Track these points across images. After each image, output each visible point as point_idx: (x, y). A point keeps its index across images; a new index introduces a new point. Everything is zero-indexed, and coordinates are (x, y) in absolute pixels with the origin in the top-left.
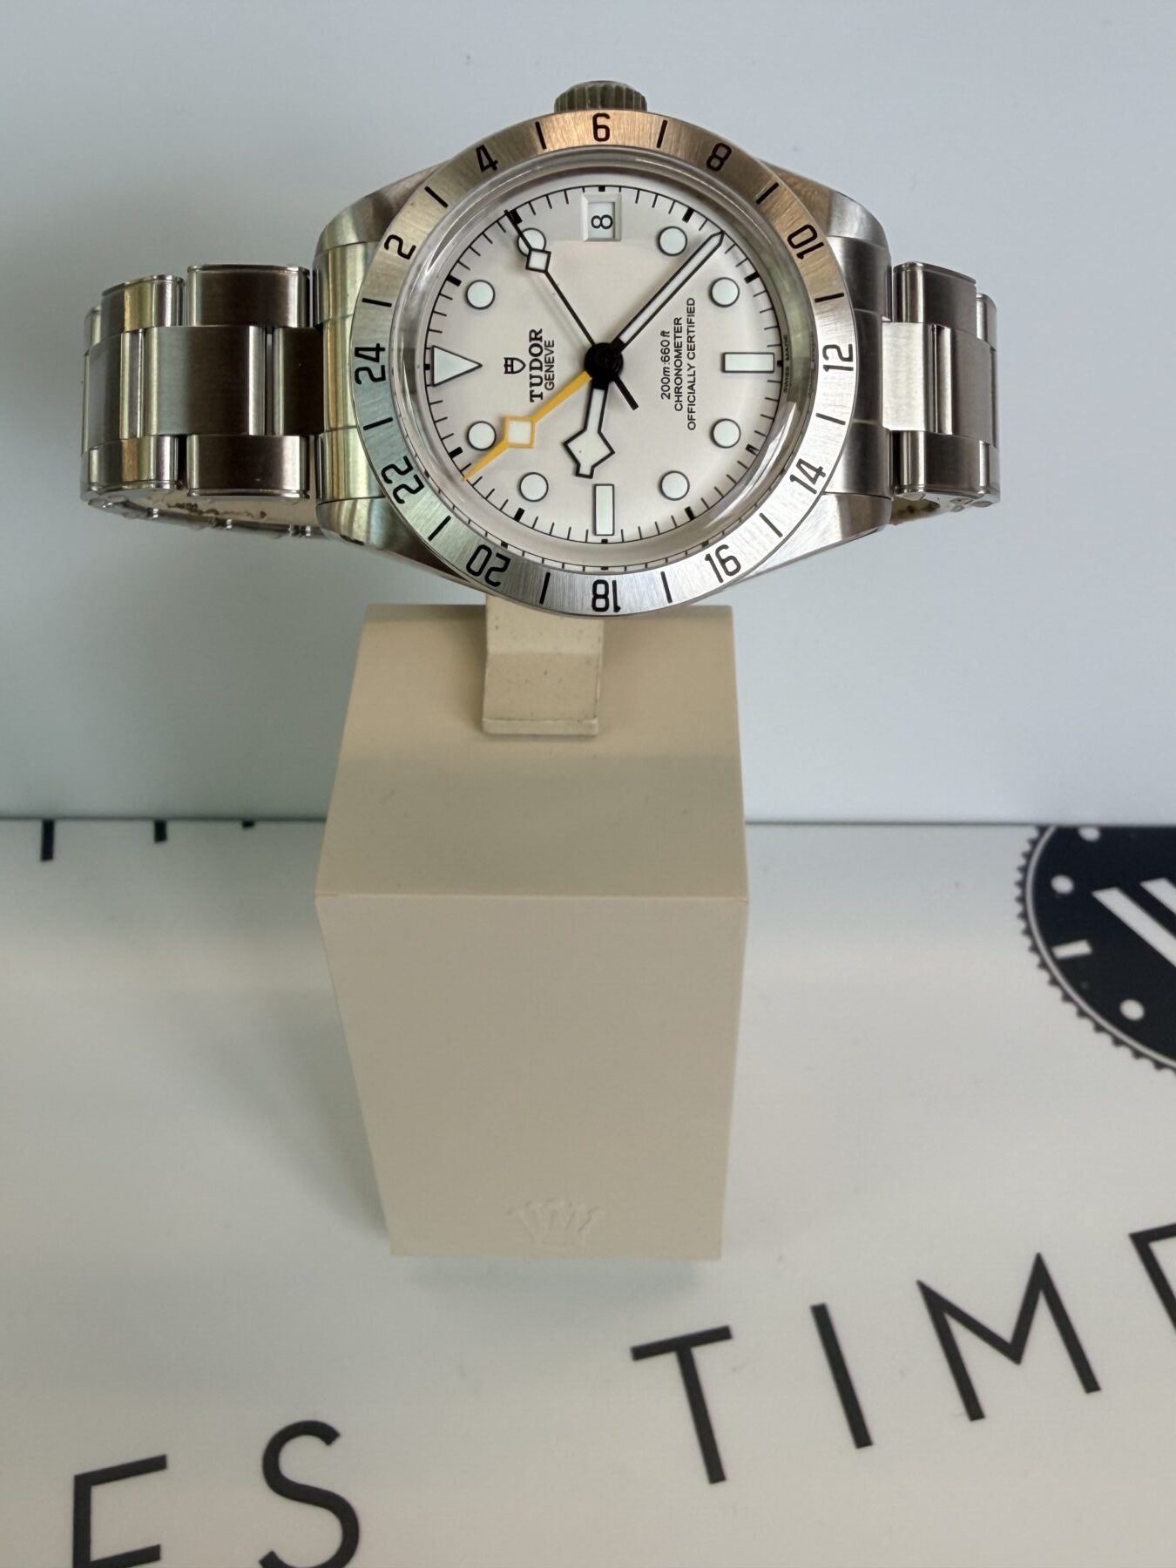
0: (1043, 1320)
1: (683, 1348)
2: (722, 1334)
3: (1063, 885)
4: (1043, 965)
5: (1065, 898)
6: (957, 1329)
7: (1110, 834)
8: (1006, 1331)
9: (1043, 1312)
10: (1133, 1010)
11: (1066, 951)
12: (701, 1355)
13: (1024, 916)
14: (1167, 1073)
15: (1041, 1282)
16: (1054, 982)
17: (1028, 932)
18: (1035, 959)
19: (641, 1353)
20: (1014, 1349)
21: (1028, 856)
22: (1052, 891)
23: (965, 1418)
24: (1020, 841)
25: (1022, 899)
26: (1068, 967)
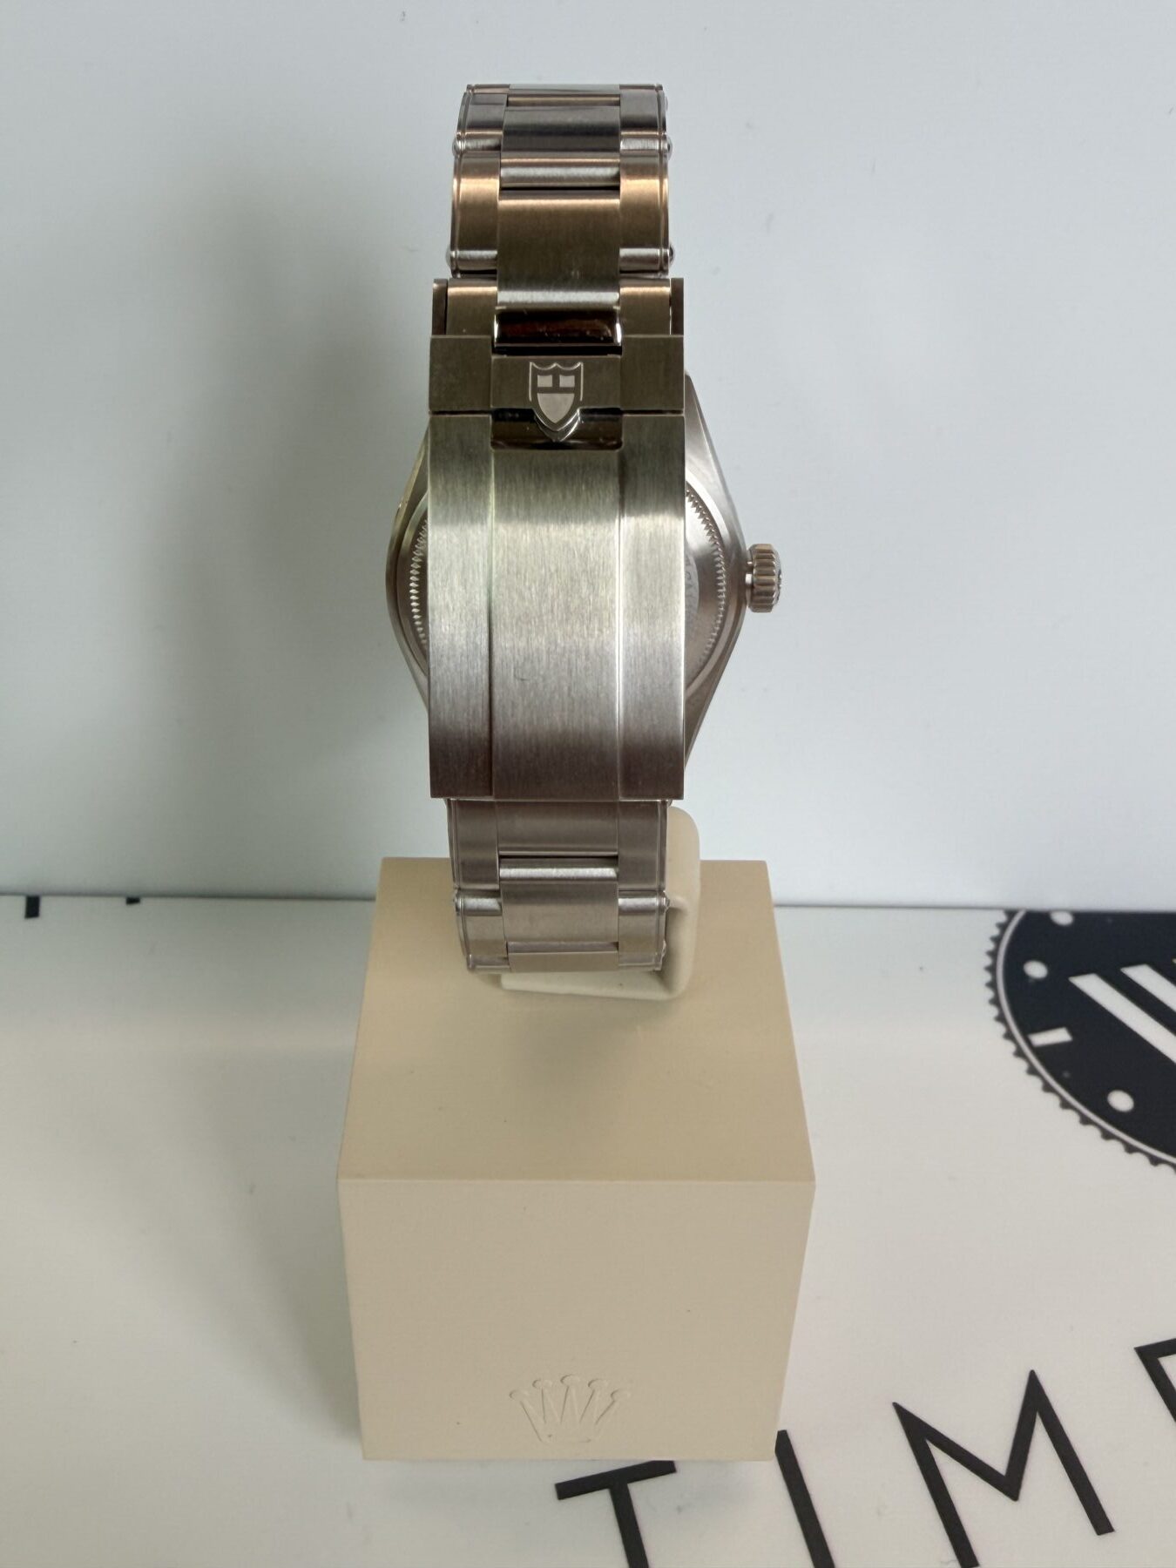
0: (1041, 1443)
1: (617, 1484)
2: (665, 1468)
3: (1036, 970)
4: (1019, 1053)
6: (941, 1458)
7: (1086, 921)
8: (1000, 1463)
9: (1041, 1438)
10: (1121, 1101)
11: (1042, 1039)
12: (638, 1491)
13: (995, 1002)
14: (1164, 1170)
15: (1036, 1404)
16: (1032, 1071)
17: (1001, 1018)
18: (1011, 1047)
19: (566, 1490)
20: (1009, 1483)
21: (997, 940)
22: (1025, 976)
24: (989, 925)
25: (992, 985)
26: (1047, 1055)
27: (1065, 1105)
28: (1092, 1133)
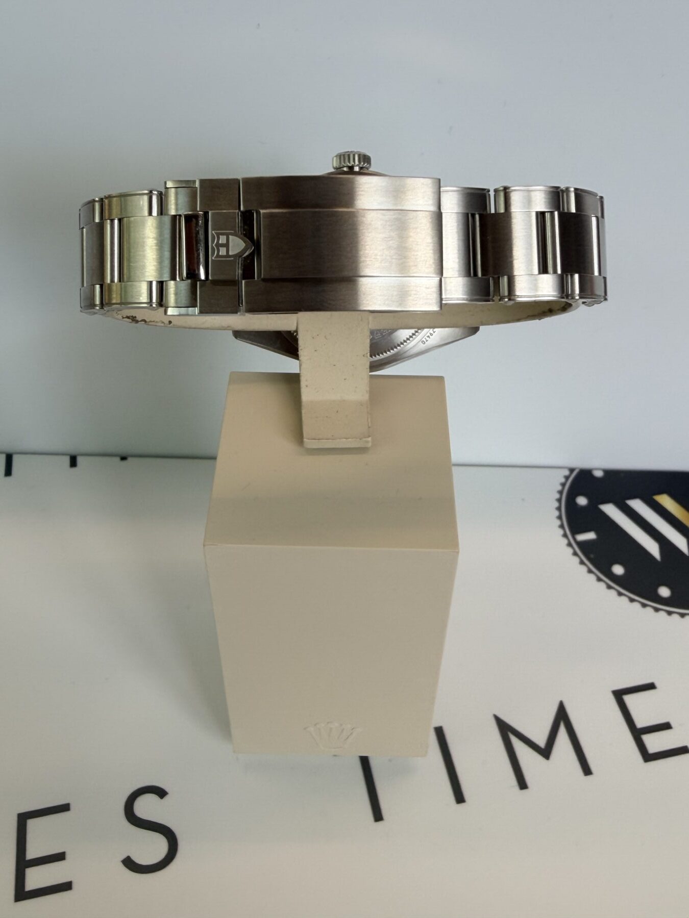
0: (562, 734)
3: (582, 501)
4: (569, 545)
5: (583, 508)
6: (515, 741)
7: (610, 474)
8: (542, 743)
10: (618, 570)
11: (581, 537)
13: (560, 517)
14: (636, 605)
16: (575, 554)
17: (562, 526)
18: (565, 541)
20: (546, 752)
21: (563, 485)
22: (576, 504)
23: (517, 788)
24: (559, 477)
25: (559, 509)
26: (583, 545)
27: (590, 571)
28: (602, 586)
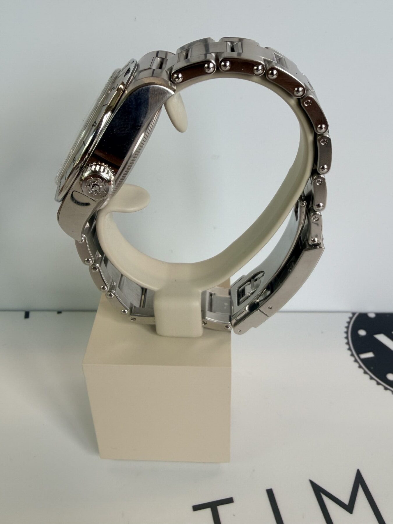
0: (361, 494)
1: (213, 506)
2: (230, 501)
3: (362, 333)
4: (356, 361)
5: (363, 337)
6: (326, 499)
7: (379, 316)
8: (346, 500)
9: (361, 492)
10: (391, 377)
11: (364, 356)
12: (221, 509)
13: (348, 343)
15: (359, 480)
16: (360, 367)
17: (350, 349)
19: (196, 508)
20: (349, 508)
21: (349, 323)
22: (358, 335)
24: (346, 318)
25: (347, 338)
26: (365, 361)
27: (371, 378)
28: (381, 388)
